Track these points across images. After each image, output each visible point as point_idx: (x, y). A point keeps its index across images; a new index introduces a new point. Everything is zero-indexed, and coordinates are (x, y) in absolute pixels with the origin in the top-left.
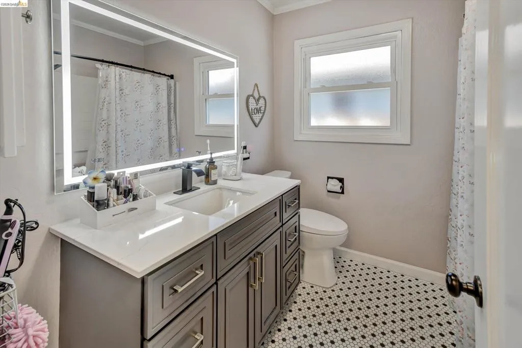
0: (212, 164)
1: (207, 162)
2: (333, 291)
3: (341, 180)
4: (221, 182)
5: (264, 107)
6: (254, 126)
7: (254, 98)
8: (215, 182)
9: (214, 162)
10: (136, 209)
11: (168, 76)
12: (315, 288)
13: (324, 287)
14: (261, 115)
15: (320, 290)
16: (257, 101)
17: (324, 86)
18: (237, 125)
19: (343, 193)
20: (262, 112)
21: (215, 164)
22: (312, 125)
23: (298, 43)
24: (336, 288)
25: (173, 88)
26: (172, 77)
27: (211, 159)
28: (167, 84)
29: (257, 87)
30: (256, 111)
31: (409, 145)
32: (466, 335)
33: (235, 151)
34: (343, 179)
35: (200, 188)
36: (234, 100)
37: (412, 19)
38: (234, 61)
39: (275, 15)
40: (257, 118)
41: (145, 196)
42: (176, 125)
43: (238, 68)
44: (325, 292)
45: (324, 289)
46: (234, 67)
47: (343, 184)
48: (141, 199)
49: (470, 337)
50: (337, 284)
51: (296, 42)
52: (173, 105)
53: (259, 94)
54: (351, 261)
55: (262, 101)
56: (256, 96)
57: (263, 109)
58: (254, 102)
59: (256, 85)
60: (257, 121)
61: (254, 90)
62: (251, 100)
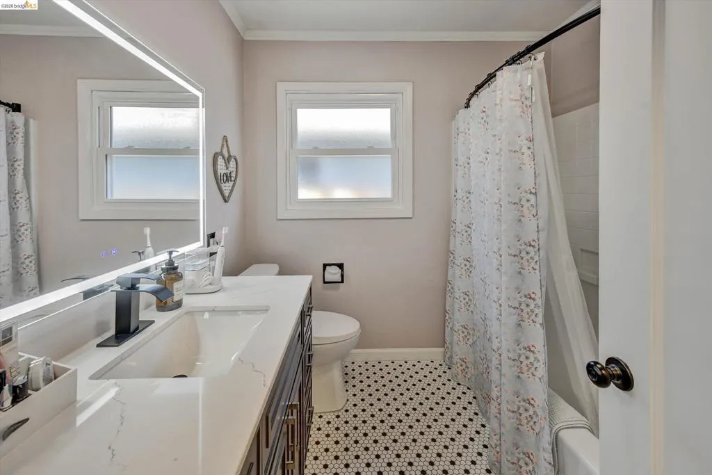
0: (173, 272)
1: (162, 269)
2: (347, 411)
3: (341, 266)
4: (189, 301)
5: (235, 172)
6: (223, 201)
7: (224, 158)
8: (179, 305)
9: (176, 268)
10: (27, 420)
11: (7, 105)
12: (324, 417)
13: (334, 412)
14: (231, 184)
15: (331, 417)
16: (227, 161)
17: (317, 148)
18: (204, 200)
19: (342, 282)
20: (233, 179)
21: (179, 270)
22: (299, 197)
23: (281, 87)
24: (349, 406)
25: (21, 130)
26: (16, 108)
27: (171, 262)
28: (6, 120)
29: (227, 141)
30: (225, 178)
31: (411, 218)
32: (505, 409)
33: (200, 243)
34: (343, 264)
35: (153, 322)
36: (199, 158)
37: (413, 82)
38: (199, 94)
39: (246, 40)
40: (226, 187)
41: (48, 381)
42: (30, 202)
43: (204, 109)
44: (338, 417)
45: (336, 414)
46: (198, 107)
47: (342, 270)
48: (37, 390)
49: (509, 410)
50: (348, 400)
51: (279, 85)
52: (21, 163)
53: (229, 152)
54: (353, 363)
55: (232, 164)
56: (226, 155)
57: (233, 175)
58: (224, 164)
59: (225, 139)
60: (226, 193)
61: (223, 146)
62: (220, 161)
